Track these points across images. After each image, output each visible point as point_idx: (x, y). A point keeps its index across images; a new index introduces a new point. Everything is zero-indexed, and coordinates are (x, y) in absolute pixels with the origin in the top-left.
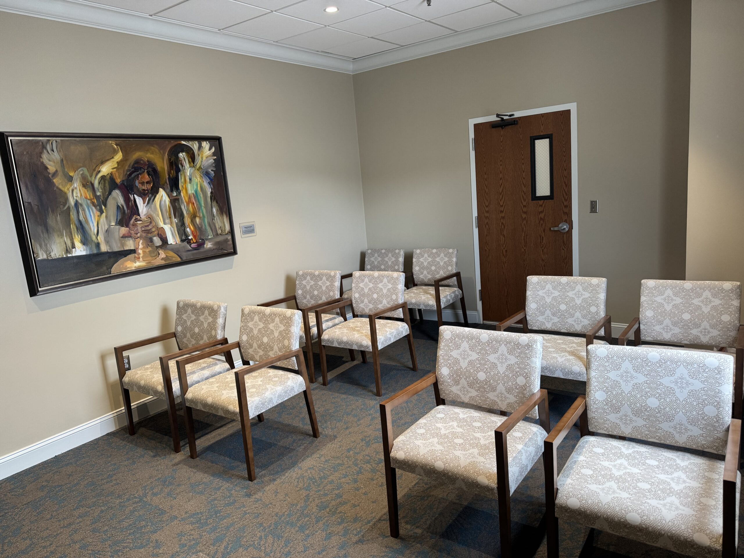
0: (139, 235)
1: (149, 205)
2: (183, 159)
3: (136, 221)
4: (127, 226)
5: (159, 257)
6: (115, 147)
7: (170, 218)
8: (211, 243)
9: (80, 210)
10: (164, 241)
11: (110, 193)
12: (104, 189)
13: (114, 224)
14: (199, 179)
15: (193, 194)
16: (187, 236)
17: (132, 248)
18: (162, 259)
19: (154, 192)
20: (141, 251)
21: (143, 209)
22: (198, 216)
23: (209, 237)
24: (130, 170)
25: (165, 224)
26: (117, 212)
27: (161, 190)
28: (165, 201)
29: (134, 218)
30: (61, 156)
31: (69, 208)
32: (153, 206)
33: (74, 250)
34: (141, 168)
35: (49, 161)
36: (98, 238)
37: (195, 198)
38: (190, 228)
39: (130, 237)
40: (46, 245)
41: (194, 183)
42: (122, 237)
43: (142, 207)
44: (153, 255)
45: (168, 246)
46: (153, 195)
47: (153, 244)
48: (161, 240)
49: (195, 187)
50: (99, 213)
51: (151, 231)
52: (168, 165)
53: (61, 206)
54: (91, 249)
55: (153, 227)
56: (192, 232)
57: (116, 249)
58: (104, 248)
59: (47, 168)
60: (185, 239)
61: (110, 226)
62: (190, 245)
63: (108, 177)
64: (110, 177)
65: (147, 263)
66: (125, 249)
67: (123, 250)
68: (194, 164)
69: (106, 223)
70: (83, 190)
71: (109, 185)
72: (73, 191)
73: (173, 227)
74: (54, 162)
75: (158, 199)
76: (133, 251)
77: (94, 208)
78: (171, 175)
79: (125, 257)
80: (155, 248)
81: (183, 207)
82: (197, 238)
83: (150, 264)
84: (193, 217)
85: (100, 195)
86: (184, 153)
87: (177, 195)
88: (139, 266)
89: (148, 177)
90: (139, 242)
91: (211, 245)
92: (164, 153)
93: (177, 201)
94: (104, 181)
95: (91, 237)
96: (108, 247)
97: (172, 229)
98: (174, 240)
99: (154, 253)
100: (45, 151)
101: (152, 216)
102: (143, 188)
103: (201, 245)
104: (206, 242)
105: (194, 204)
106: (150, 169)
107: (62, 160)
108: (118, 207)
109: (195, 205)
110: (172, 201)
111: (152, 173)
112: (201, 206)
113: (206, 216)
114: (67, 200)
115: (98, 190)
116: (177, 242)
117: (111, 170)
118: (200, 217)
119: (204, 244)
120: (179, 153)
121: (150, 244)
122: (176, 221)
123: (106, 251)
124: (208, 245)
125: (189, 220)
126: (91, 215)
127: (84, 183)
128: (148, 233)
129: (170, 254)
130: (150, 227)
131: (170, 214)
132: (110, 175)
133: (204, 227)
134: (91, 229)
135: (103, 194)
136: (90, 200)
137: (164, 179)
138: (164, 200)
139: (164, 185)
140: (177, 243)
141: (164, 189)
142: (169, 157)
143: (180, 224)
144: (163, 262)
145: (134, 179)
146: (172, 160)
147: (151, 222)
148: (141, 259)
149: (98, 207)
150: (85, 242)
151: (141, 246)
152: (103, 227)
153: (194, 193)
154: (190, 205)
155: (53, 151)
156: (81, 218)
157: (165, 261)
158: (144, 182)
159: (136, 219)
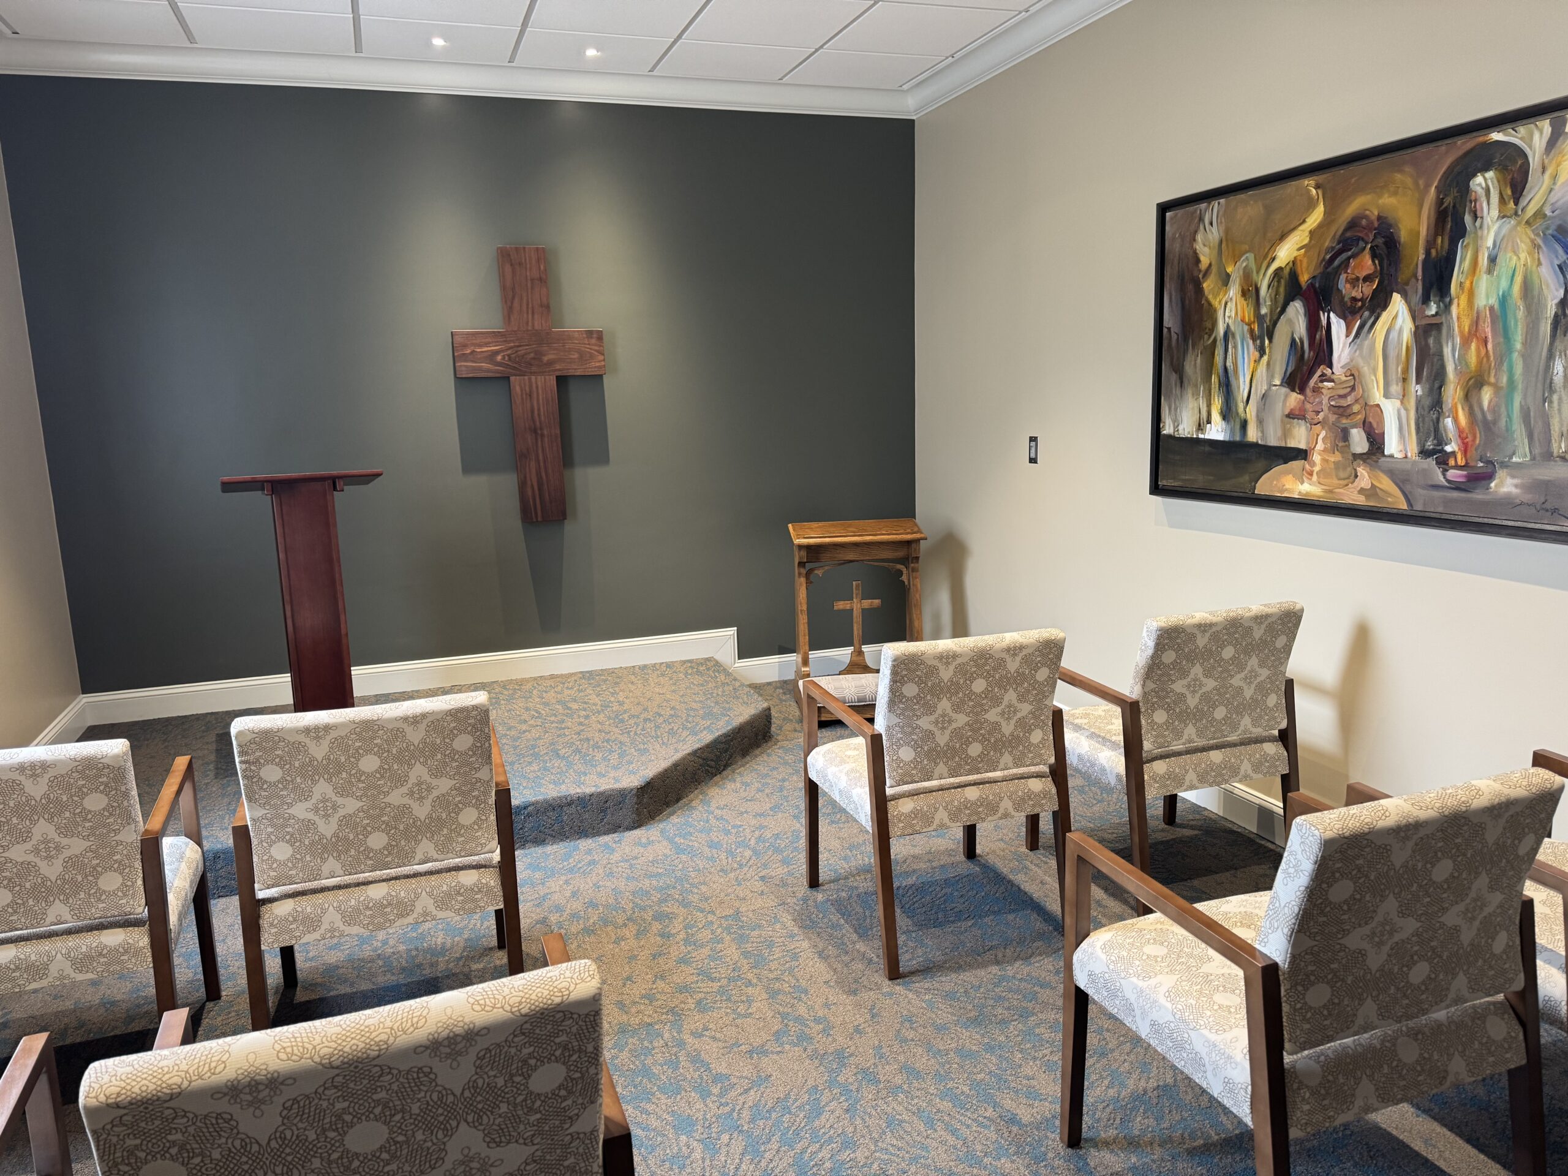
0: (1321, 416)
1: (1358, 341)
2: (1480, 192)
3: (1322, 381)
4: (1302, 391)
5: (1355, 484)
6: (1314, 191)
7: (1404, 380)
8: (1516, 481)
9: (1230, 346)
10: (1376, 443)
11: (1283, 310)
12: (1275, 300)
13: (1278, 382)
14: (1523, 255)
15: (1492, 309)
16: (1441, 441)
17: (1303, 446)
18: (1362, 491)
19: (1378, 303)
20: (1319, 457)
21: (1342, 350)
22: (1489, 384)
23: (1514, 459)
24: (1333, 248)
25: (1387, 395)
26: (1289, 354)
27: (1396, 297)
28: (1401, 331)
29: (1319, 373)
30: (1222, 234)
31: (1215, 341)
32: (1367, 343)
33: (1209, 425)
34: (1359, 239)
35: (1204, 245)
36: (1247, 410)
37: (1493, 322)
38: (1456, 420)
39: (1303, 418)
40: (1176, 409)
41: (1504, 270)
42: (1288, 416)
43: (1341, 346)
44: (1342, 475)
45: (1383, 459)
46: (1372, 312)
47: (1348, 446)
48: (1368, 439)
49: (1504, 284)
50: (1257, 354)
51: (1349, 411)
52: (1433, 220)
53: (1206, 337)
54: (1232, 431)
55: (1357, 401)
56: (1460, 432)
57: (1273, 441)
58: (1253, 435)
59: (1198, 261)
60: (1434, 451)
61: (1271, 385)
62: (1444, 471)
63: (1287, 271)
64: (1291, 269)
65: (1326, 491)
66: (1289, 445)
67: (1283, 445)
68: (1516, 204)
69: (1265, 378)
70: (1242, 302)
71: (1285, 290)
72: (1226, 304)
73: (1406, 409)
74: (1210, 248)
75: (1384, 324)
76: (1301, 454)
77: (1251, 342)
78: (1433, 252)
79: (1286, 463)
80: (1351, 458)
81: (1447, 351)
82: (1472, 453)
83: (1330, 495)
84: (1474, 384)
85: (1266, 314)
86: (1490, 174)
87: (1437, 314)
88: (1307, 494)
89: (1370, 262)
90: (1318, 435)
91: (1516, 486)
92: (1428, 186)
93: (1434, 333)
94: (1279, 282)
95: (1236, 406)
96: (1260, 434)
97: (1403, 412)
98: (1401, 447)
99: (1345, 469)
100: (1201, 227)
101: (1359, 372)
102: (1354, 294)
103: (1479, 478)
104: (1501, 474)
105: (1485, 342)
106: (1380, 241)
107: (1221, 242)
108: (1293, 341)
109: (1490, 346)
110: (1420, 331)
111: (1383, 251)
112: (1510, 349)
113: (1520, 386)
114: (1214, 323)
115: (1265, 302)
116: (1409, 455)
117: (1296, 254)
118: (1497, 388)
119: (1490, 477)
120: (1474, 175)
121: (1341, 444)
122: (1420, 393)
123: (1255, 440)
124: (1505, 485)
125: (1460, 393)
126: (1244, 358)
127: (1246, 288)
128: (1341, 415)
129: (1380, 482)
130: (1350, 400)
131: (1406, 371)
132: (1291, 264)
133: (1503, 423)
134: (1239, 388)
135: (1271, 312)
136: (1249, 324)
137: (1412, 267)
138: (1397, 327)
139: (1407, 284)
140: (1406, 457)
141: (1405, 296)
142: (1438, 197)
143: (1427, 402)
144: (1360, 500)
145: (1337, 273)
146: (1445, 205)
147: (1353, 388)
148: (1315, 478)
149: (1258, 342)
150: (1227, 414)
151: (1320, 446)
152: (1259, 388)
153: (1496, 307)
154: (1473, 346)
155: (1211, 224)
156: (1229, 364)
157: (1368, 497)
158: (1357, 279)
159: (1323, 375)
